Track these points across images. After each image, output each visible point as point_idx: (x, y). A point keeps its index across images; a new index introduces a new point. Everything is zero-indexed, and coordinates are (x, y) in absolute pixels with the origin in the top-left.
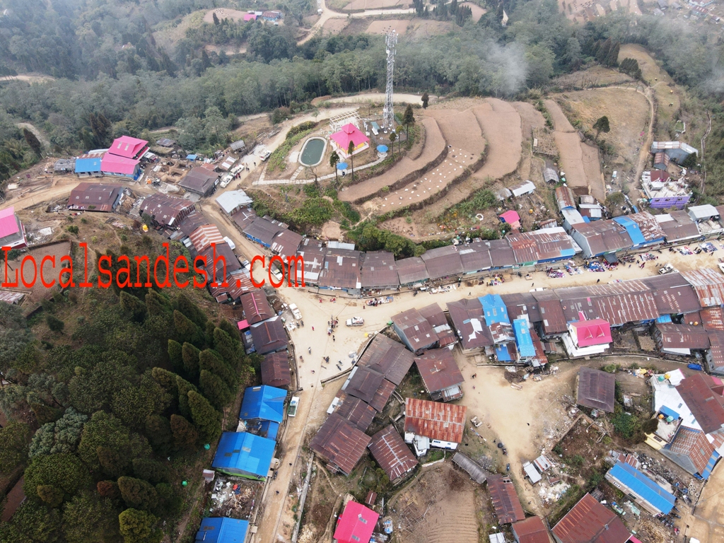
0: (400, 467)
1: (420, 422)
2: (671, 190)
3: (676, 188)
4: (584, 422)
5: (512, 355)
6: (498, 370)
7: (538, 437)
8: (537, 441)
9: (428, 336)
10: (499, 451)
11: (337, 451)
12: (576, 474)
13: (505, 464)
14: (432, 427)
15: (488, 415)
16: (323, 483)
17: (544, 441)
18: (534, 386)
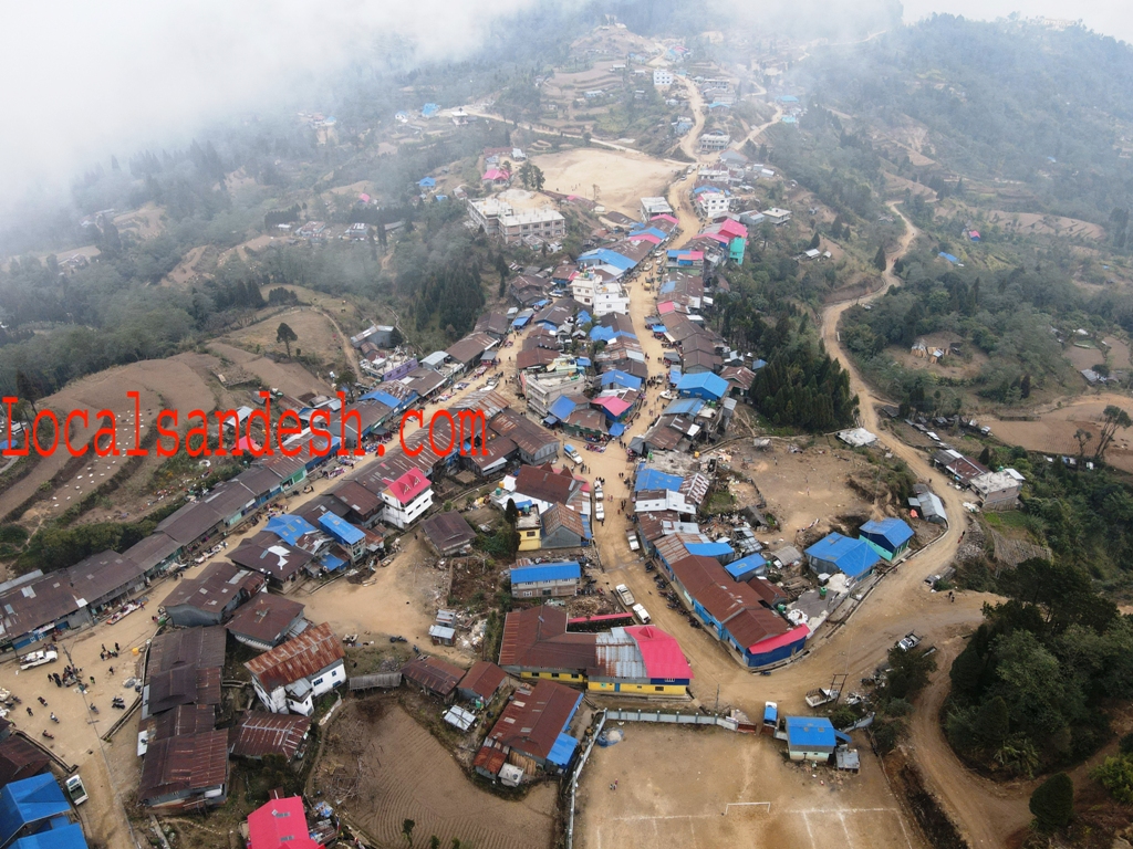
0: (291, 737)
1: (280, 669)
2: (395, 361)
3: (398, 358)
4: (460, 566)
5: (342, 558)
6: (338, 583)
7: (426, 605)
8: (427, 609)
9: (225, 591)
10: (396, 644)
11: (188, 774)
12: (485, 608)
13: (411, 650)
14: (299, 663)
15: (359, 625)
16: (193, 834)
17: (434, 605)
18: (388, 572)
